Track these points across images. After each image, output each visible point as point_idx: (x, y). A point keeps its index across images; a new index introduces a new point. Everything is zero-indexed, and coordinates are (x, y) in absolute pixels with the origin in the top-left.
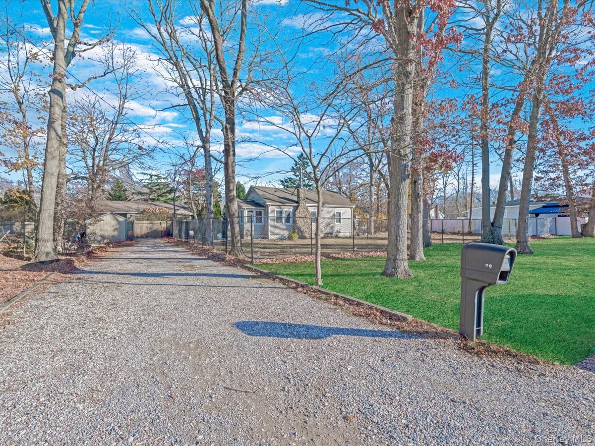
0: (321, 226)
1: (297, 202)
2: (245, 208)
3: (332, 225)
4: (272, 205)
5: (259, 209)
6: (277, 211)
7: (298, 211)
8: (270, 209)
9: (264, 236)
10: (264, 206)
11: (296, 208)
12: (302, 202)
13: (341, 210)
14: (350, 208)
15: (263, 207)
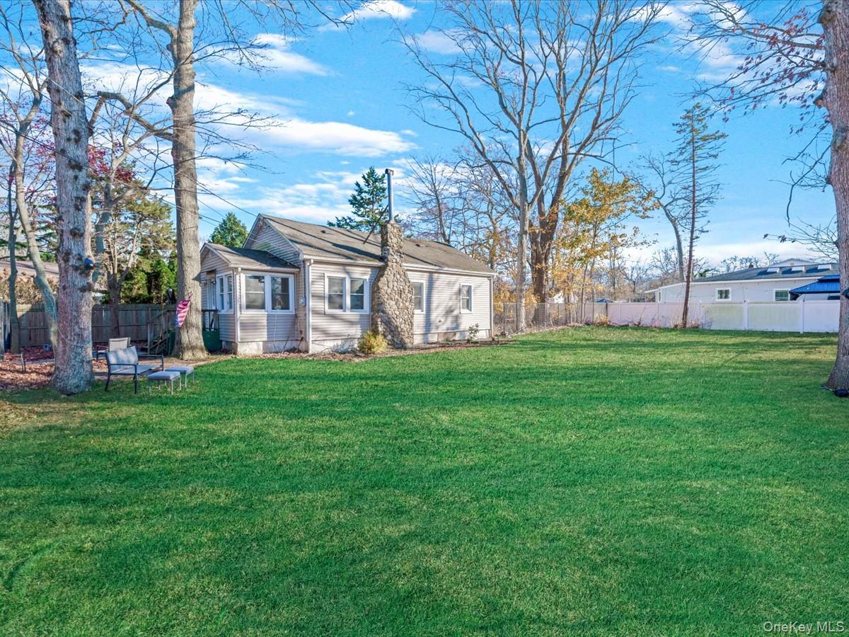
0: (436, 315)
1: (382, 259)
2: (240, 267)
3: (456, 313)
4: (316, 262)
5: (280, 273)
6: (330, 279)
7: (383, 280)
8: (313, 272)
9: (295, 344)
10: (297, 265)
11: (379, 272)
12: (393, 258)
13: (472, 282)
14: (489, 277)
15: (294, 267)
